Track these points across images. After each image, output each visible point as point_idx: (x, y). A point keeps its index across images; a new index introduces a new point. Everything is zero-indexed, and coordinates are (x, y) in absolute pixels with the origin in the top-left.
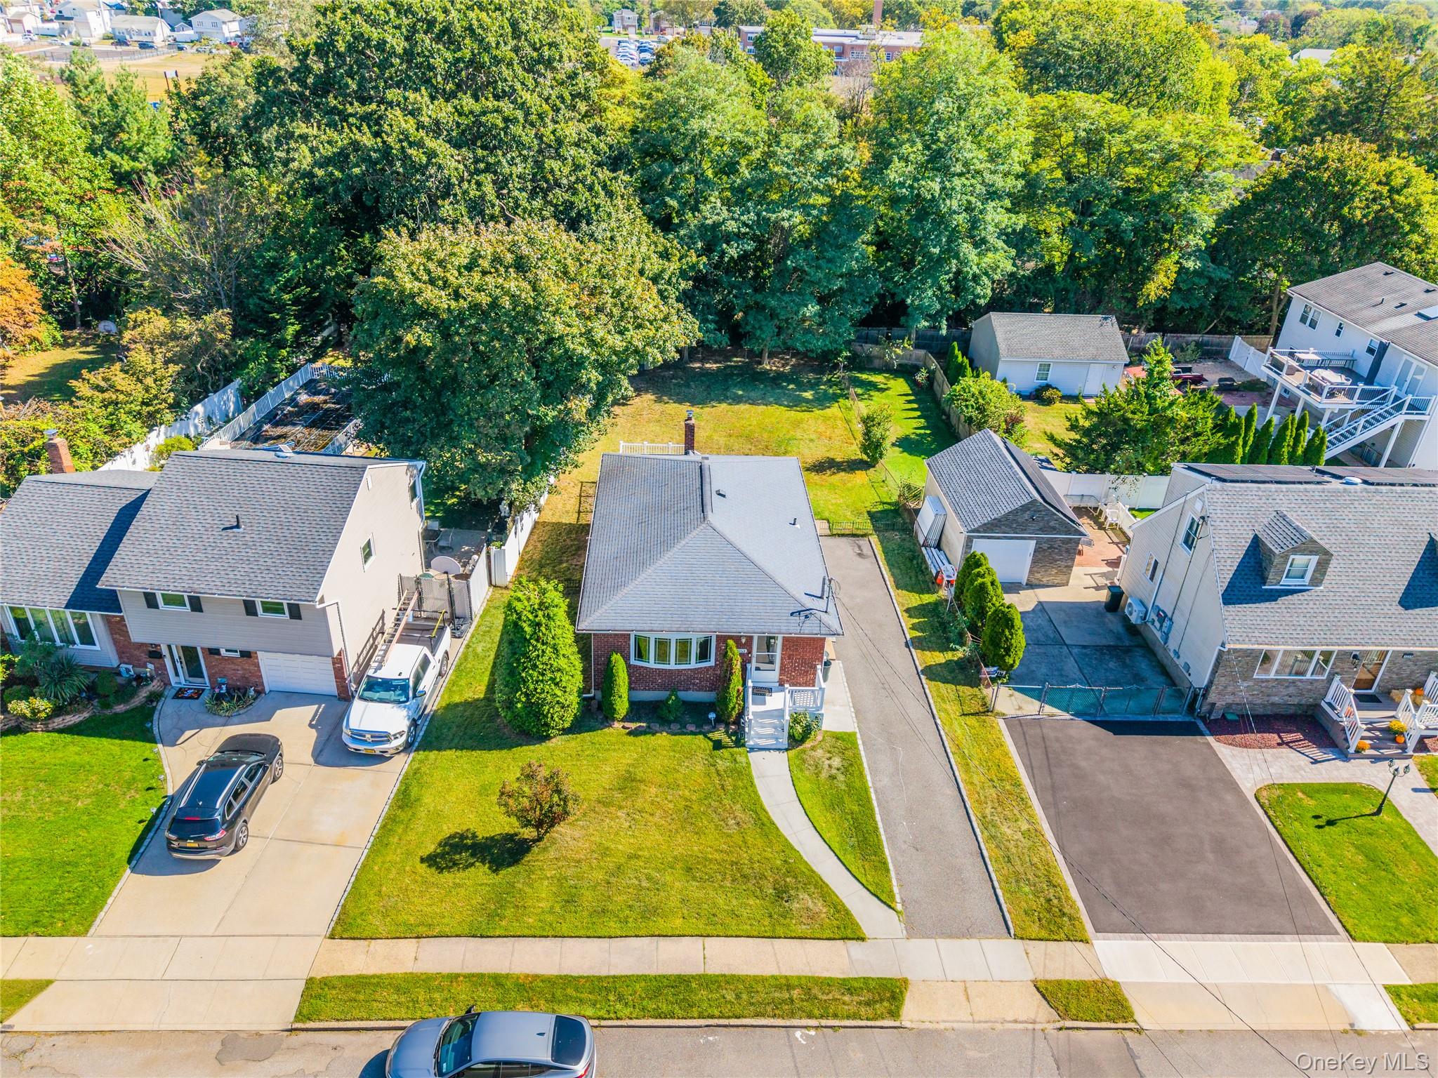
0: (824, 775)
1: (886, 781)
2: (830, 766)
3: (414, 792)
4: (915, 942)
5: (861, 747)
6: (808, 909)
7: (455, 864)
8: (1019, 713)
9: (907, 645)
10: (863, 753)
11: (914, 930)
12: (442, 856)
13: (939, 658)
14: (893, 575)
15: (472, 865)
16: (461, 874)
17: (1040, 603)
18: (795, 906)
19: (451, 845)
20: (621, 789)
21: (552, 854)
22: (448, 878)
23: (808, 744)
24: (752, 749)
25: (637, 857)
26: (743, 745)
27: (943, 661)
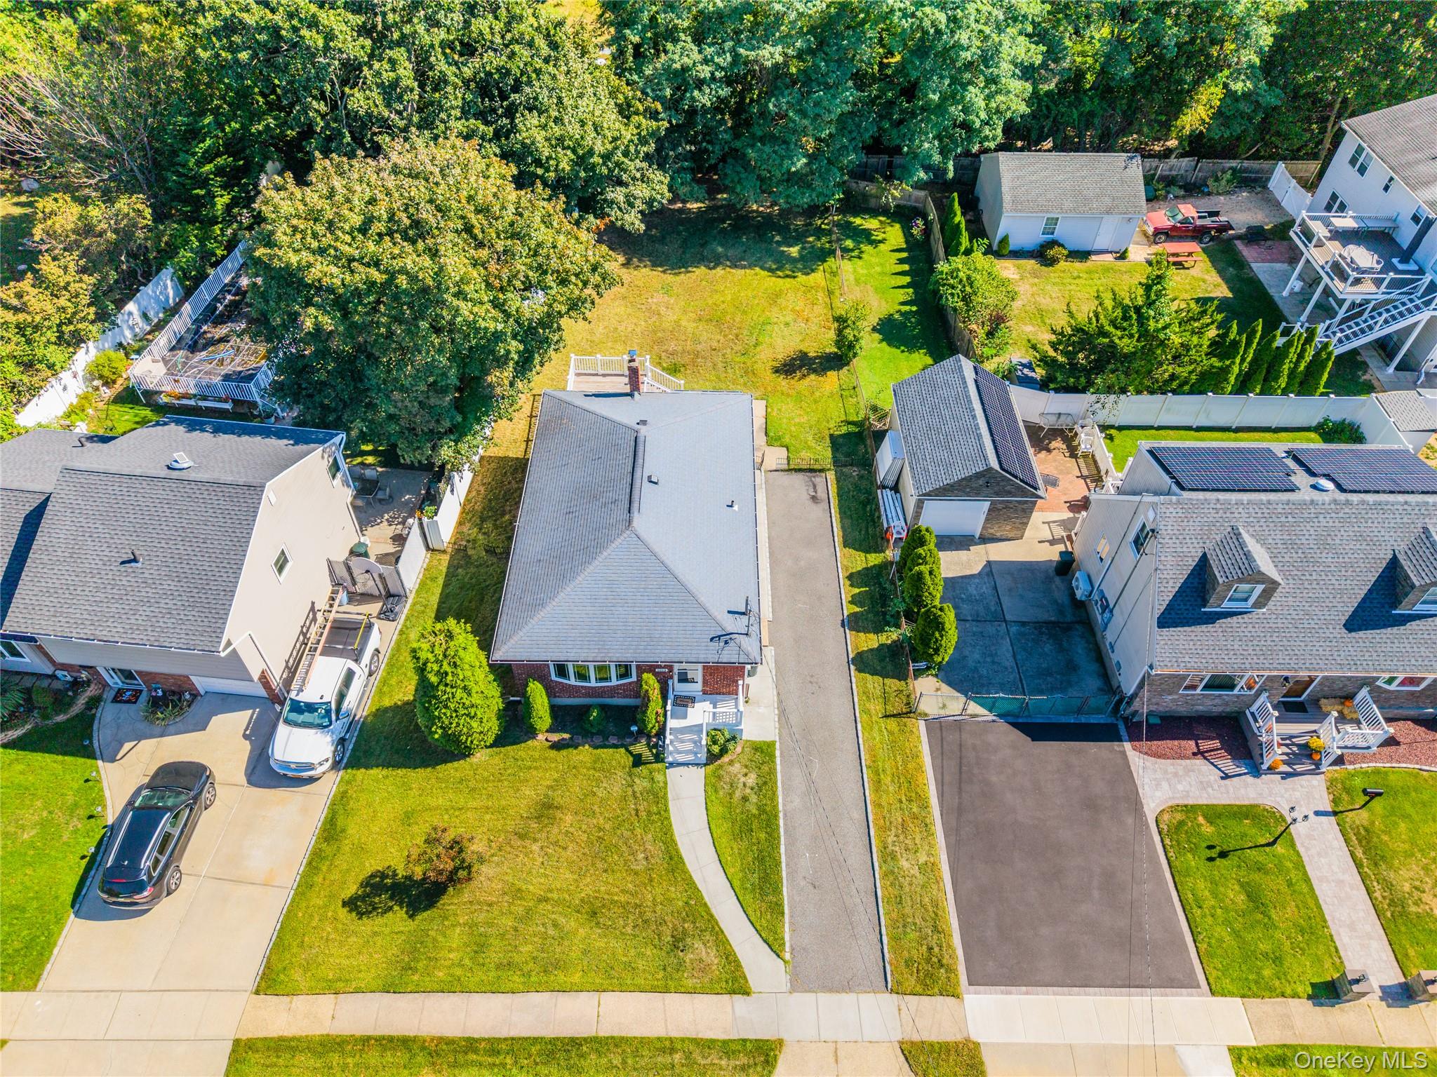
0: (738, 794)
1: (797, 802)
2: (745, 785)
3: (340, 822)
4: (797, 996)
5: (778, 760)
6: (701, 961)
7: (375, 909)
8: (943, 713)
9: (843, 625)
10: (779, 768)
11: (798, 983)
12: (363, 898)
13: (870, 641)
14: (843, 527)
15: (391, 908)
16: (380, 920)
17: (989, 562)
18: (689, 957)
19: (372, 886)
20: (539, 818)
21: (466, 896)
22: (368, 925)
23: (726, 759)
24: (671, 765)
25: (546, 900)
26: (663, 761)
27: (876, 645)
